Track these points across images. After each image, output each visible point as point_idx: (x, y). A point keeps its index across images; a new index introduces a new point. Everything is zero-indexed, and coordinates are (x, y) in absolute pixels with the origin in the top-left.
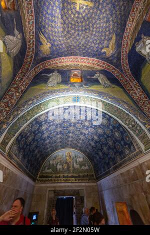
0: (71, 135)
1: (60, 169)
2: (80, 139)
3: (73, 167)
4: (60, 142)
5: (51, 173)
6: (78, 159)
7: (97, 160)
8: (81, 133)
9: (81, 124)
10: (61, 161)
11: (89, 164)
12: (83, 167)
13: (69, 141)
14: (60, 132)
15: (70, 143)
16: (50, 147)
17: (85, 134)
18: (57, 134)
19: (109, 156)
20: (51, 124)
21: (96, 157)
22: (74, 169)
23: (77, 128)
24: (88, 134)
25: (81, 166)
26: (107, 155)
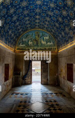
0: (38, 17)
1: (31, 44)
2: (46, 20)
3: (41, 43)
4: (29, 24)
5: (25, 47)
6: (45, 38)
7: (60, 38)
8: (47, 15)
9: (47, 5)
10: (31, 39)
11: (53, 41)
12: (49, 43)
13: (36, 23)
14: (28, 14)
15: (37, 24)
16: (21, 28)
17: (50, 16)
18: (25, 17)
19: (69, 35)
20: (18, 7)
21: (59, 36)
22: (42, 44)
23: (42, 10)
24: (53, 16)
25: (47, 43)
26: (68, 34)
